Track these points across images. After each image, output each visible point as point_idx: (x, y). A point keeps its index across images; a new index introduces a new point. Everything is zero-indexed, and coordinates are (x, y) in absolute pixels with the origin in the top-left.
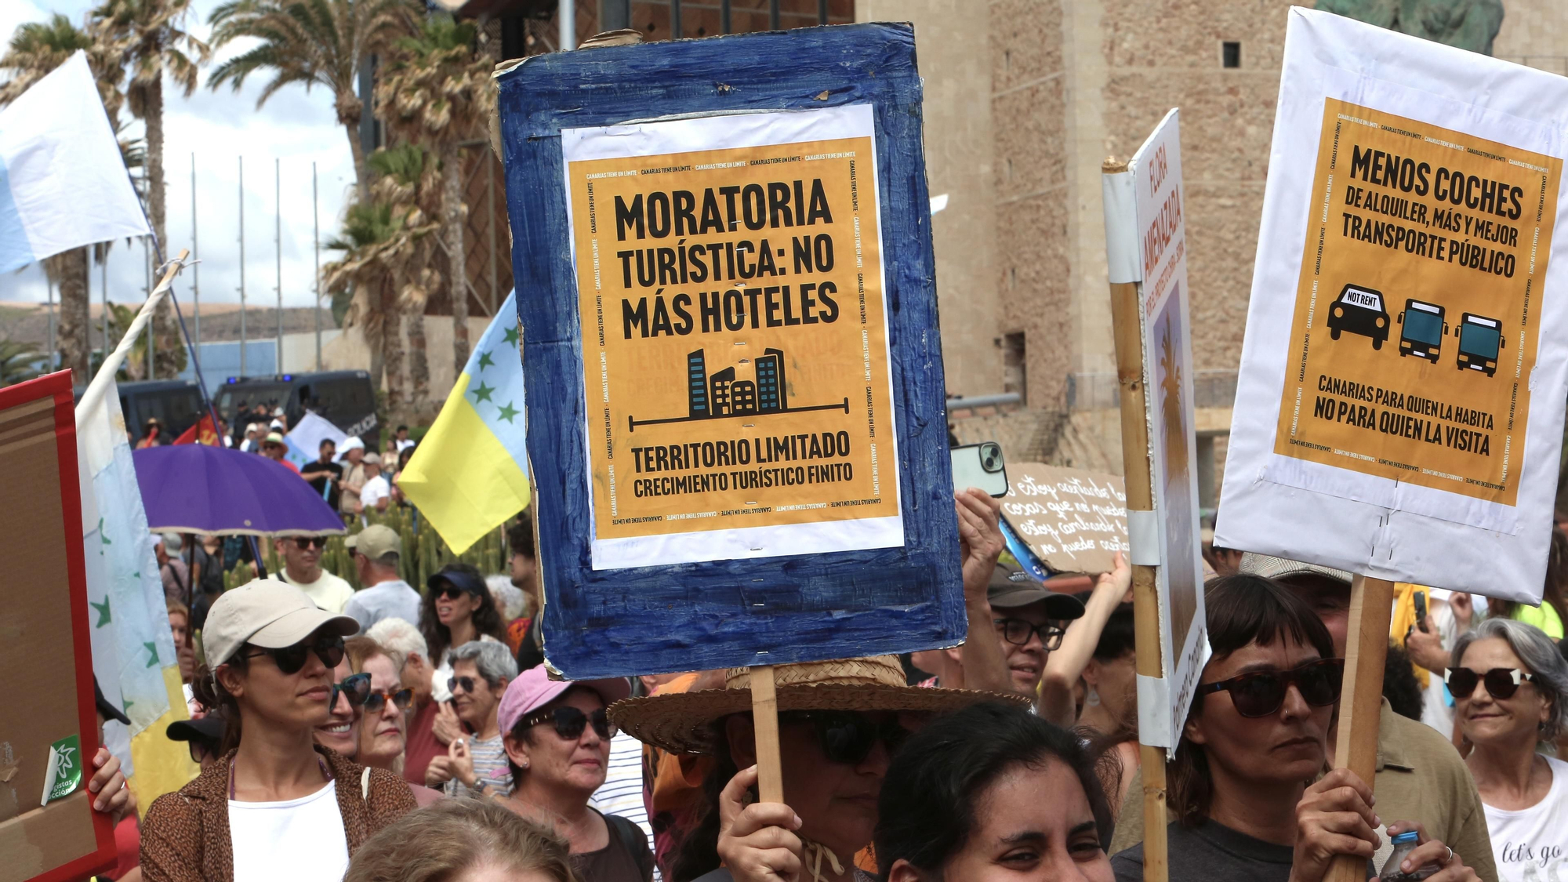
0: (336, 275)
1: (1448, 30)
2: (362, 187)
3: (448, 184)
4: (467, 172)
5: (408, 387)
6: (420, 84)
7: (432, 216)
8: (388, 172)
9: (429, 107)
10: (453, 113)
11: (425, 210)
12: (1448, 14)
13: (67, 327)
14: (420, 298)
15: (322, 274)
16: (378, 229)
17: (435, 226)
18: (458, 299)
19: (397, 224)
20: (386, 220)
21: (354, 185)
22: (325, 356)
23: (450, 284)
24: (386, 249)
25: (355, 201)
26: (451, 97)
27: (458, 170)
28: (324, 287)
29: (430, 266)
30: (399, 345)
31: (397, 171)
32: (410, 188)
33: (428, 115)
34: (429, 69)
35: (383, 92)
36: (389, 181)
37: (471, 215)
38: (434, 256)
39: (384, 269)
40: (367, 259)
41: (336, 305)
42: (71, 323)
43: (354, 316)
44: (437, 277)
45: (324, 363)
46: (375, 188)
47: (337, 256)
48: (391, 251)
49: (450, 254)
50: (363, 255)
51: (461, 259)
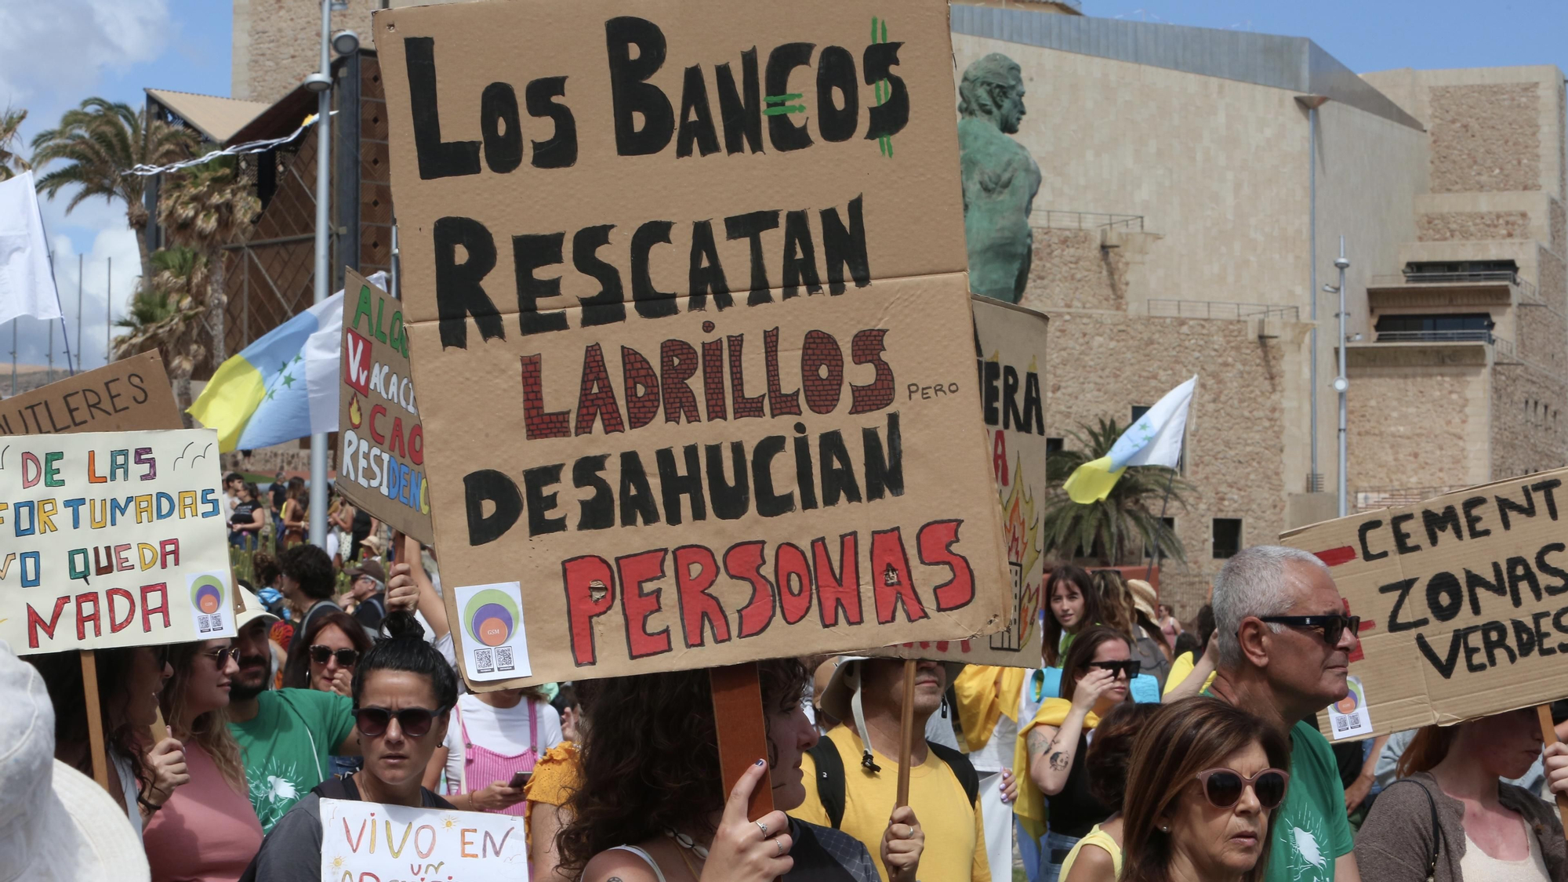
0: (124, 347)
1: (999, 189)
2: (146, 279)
3: (213, 279)
4: (228, 269)
6: (195, 199)
7: (199, 299)
8: (167, 268)
9: (201, 216)
10: (219, 221)
11: (194, 297)
12: (999, 177)
14: (187, 366)
15: (113, 344)
16: (159, 312)
17: (201, 309)
19: (172, 307)
20: (163, 304)
21: (140, 277)
23: (212, 356)
24: (161, 327)
25: (140, 289)
26: (218, 208)
27: (221, 267)
28: (115, 353)
29: (196, 342)
31: (174, 267)
32: (182, 280)
33: (199, 222)
34: (201, 188)
35: (165, 205)
36: (167, 274)
37: (229, 303)
38: (199, 334)
40: (148, 335)
44: (202, 350)
46: (156, 280)
47: (125, 331)
48: (167, 328)
49: (213, 333)
50: (145, 332)
51: (221, 337)
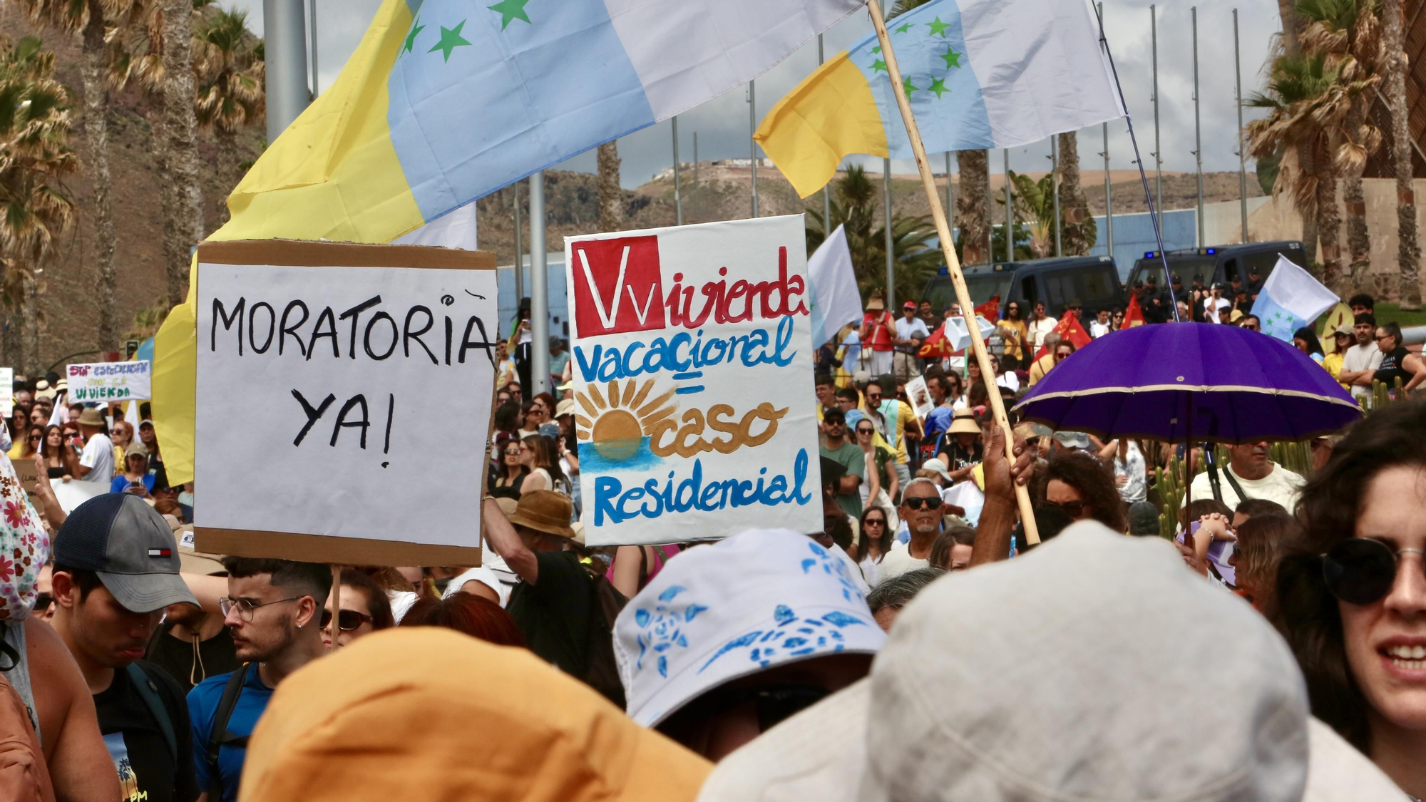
0: (1263, 136)
2: (1290, 36)
3: (1388, 30)
4: (1408, 14)
5: (1346, 259)
7: (1369, 65)
8: (1319, 18)
11: (1362, 59)
13: (967, 200)
14: (1358, 159)
15: (1246, 134)
16: (1308, 82)
17: (1376, 78)
18: (1401, 159)
19: (1331, 77)
20: (1317, 71)
21: (1280, 34)
22: (1251, 226)
23: (1392, 142)
24: (1319, 105)
25: (1281, 52)
27: (1398, 12)
28: (1250, 147)
29: (1368, 122)
30: (1335, 212)
31: (1328, 16)
32: (1342, 34)
36: (1318, 27)
37: (1412, 63)
38: (1372, 112)
39: (1318, 128)
40: (1297, 117)
41: (1261, 168)
42: (971, 195)
43: (1285, 179)
44: (1377, 134)
45: (1250, 234)
46: (1304, 36)
47: (1264, 113)
48: (1327, 108)
49: (1391, 108)
50: (1292, 113)
51: (1404, 113)
